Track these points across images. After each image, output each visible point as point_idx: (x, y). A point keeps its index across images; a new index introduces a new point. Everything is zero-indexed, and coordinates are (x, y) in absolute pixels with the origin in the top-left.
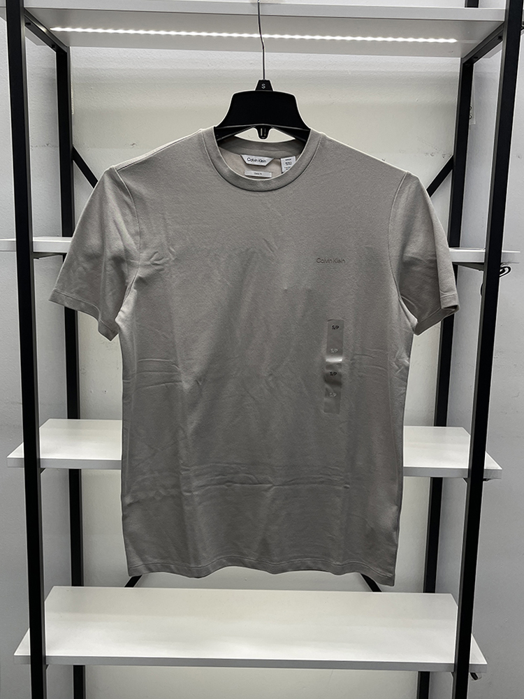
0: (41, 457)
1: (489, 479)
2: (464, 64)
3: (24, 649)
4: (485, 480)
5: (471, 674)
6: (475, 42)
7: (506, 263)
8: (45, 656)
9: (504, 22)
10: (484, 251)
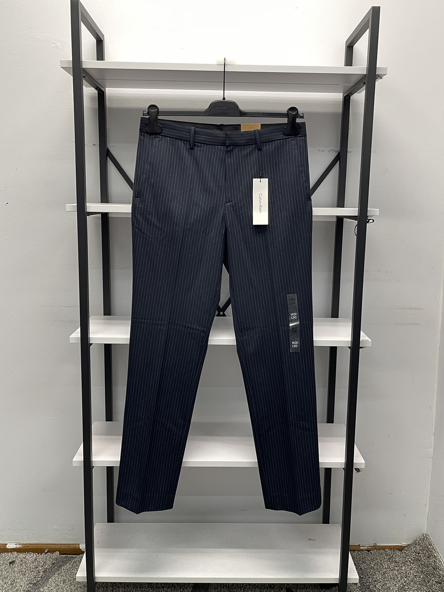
0: (90, 337)
1: (363, 347)
2: (344, 97)
3: (79, 457)
4: (361, 348)
5: (355, 469)
6: (351, 85)
7: (371, 216)
8: (92, 461)
9: (365, 75)
10: (358, 209)
